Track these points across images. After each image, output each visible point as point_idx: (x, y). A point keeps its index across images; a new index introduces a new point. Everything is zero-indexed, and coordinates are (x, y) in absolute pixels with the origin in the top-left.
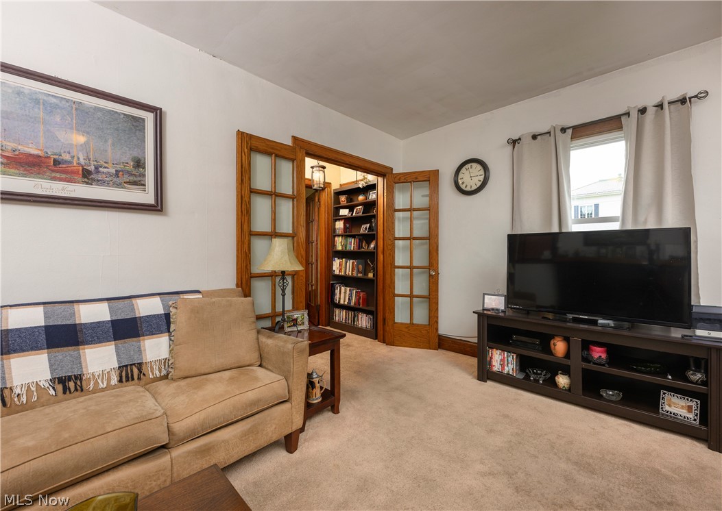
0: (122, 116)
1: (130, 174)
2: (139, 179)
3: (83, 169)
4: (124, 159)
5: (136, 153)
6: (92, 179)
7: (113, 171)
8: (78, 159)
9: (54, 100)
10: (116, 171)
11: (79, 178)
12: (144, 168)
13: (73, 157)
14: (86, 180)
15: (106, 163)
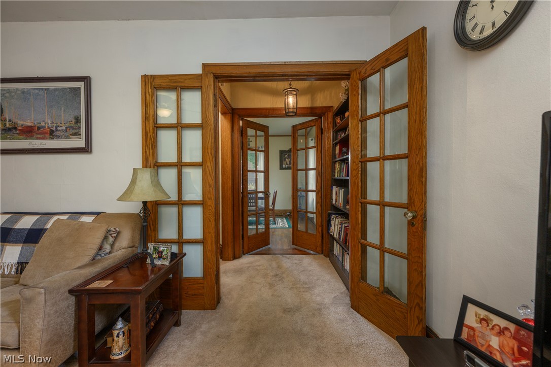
0: (68, 90)
1: (73, 128)
2: (77, 131)
3: (50, 130)
4: (70, 119)
5: (76, 114)
6: (54, 135)
7: (64, 128)
8: (48, 124)
9: (37, 91)
10: (66, 128)
11: (48, 136)
12: (80, 123)
13: (45, 124)
14: (51, 136)
15: (61, 123)
